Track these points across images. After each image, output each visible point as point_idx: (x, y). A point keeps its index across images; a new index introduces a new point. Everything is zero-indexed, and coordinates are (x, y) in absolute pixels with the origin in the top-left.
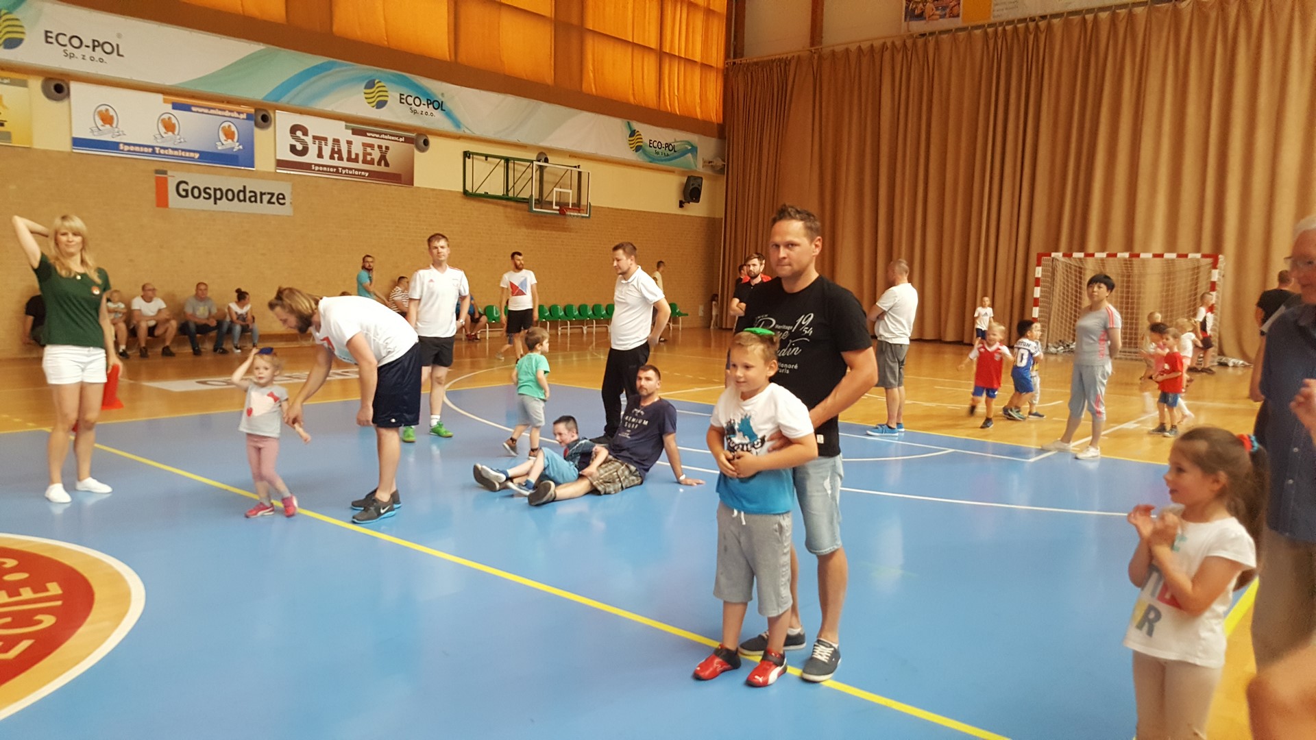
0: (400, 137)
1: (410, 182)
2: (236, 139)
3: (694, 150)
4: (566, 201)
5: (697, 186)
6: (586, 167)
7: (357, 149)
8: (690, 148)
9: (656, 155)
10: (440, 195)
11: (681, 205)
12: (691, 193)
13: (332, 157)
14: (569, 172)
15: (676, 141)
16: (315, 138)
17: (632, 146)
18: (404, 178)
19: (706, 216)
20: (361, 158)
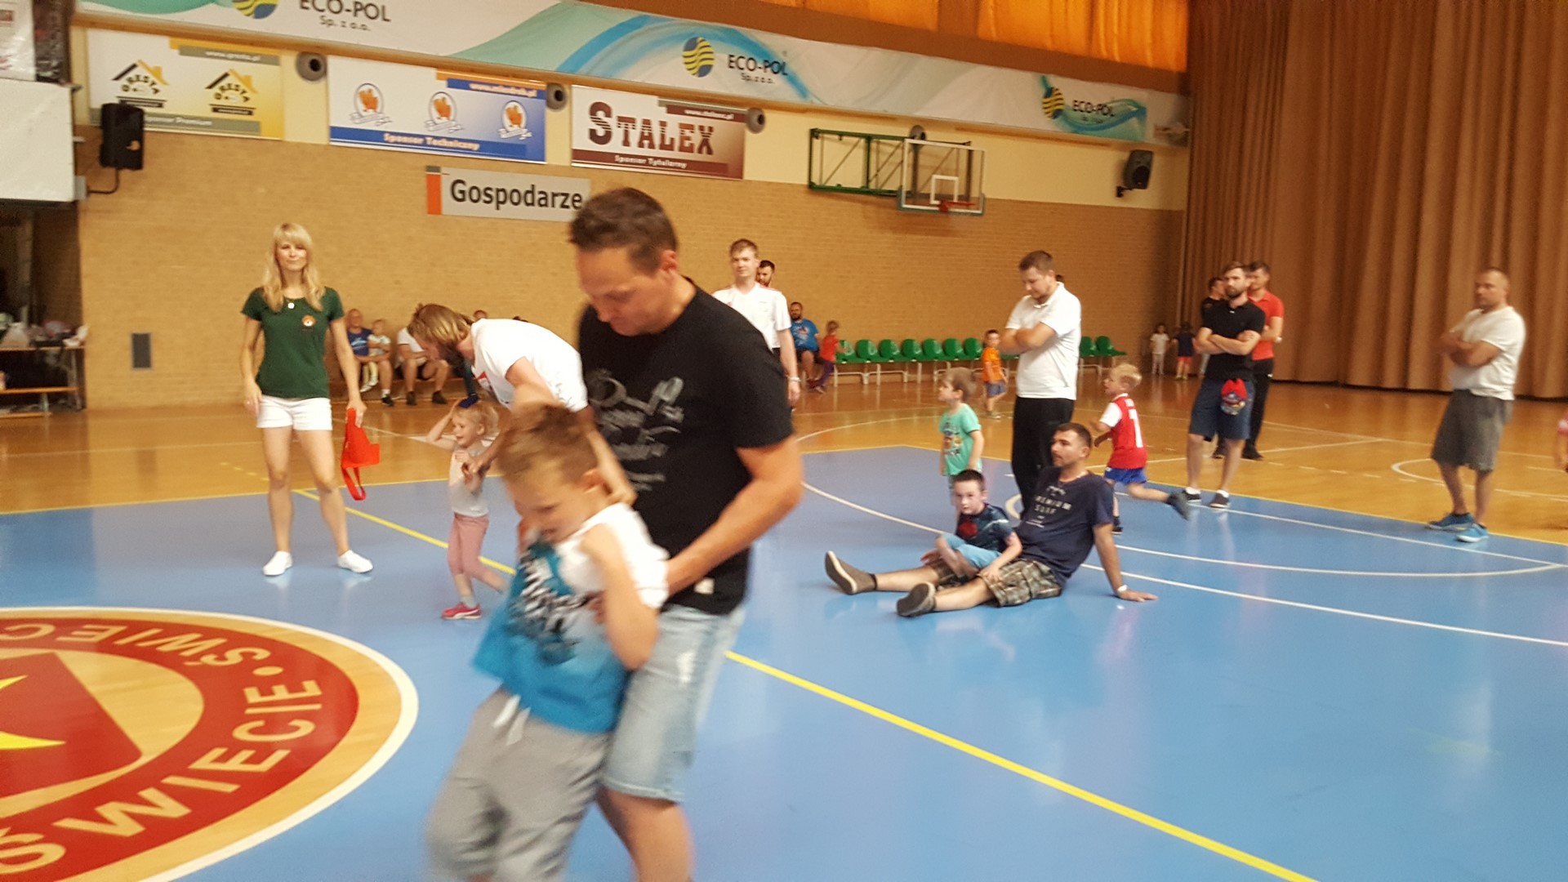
0: (727, 113)
1: (739, 173)
2: (523, 125)
3: (1141, 112)
4: (950, 193)
5: (1145, 165)
6: (979, 143)
7: (673, 132)
8: (1134, 109)
9: (1083, 122)
10: (777, 189)
11: (1120, 193)
12: (1135, 175)
13: (641, 145)
14: (955, 151)
15: (1113, 102)
16: (621, 119)
17: (1047, 110)
18: (730, 169)
19: (1158, 208)
20: (677, 144)
